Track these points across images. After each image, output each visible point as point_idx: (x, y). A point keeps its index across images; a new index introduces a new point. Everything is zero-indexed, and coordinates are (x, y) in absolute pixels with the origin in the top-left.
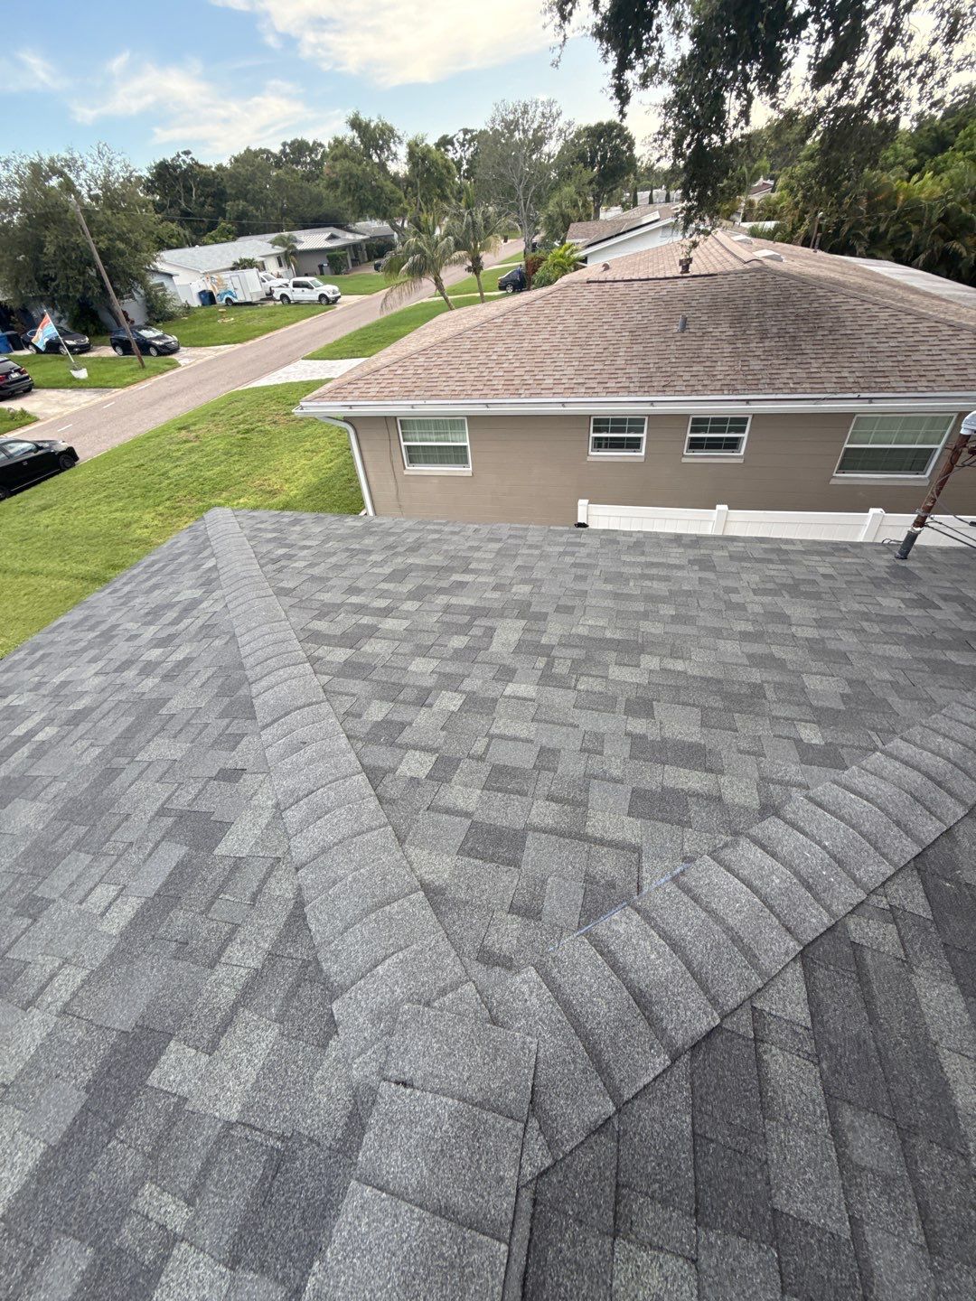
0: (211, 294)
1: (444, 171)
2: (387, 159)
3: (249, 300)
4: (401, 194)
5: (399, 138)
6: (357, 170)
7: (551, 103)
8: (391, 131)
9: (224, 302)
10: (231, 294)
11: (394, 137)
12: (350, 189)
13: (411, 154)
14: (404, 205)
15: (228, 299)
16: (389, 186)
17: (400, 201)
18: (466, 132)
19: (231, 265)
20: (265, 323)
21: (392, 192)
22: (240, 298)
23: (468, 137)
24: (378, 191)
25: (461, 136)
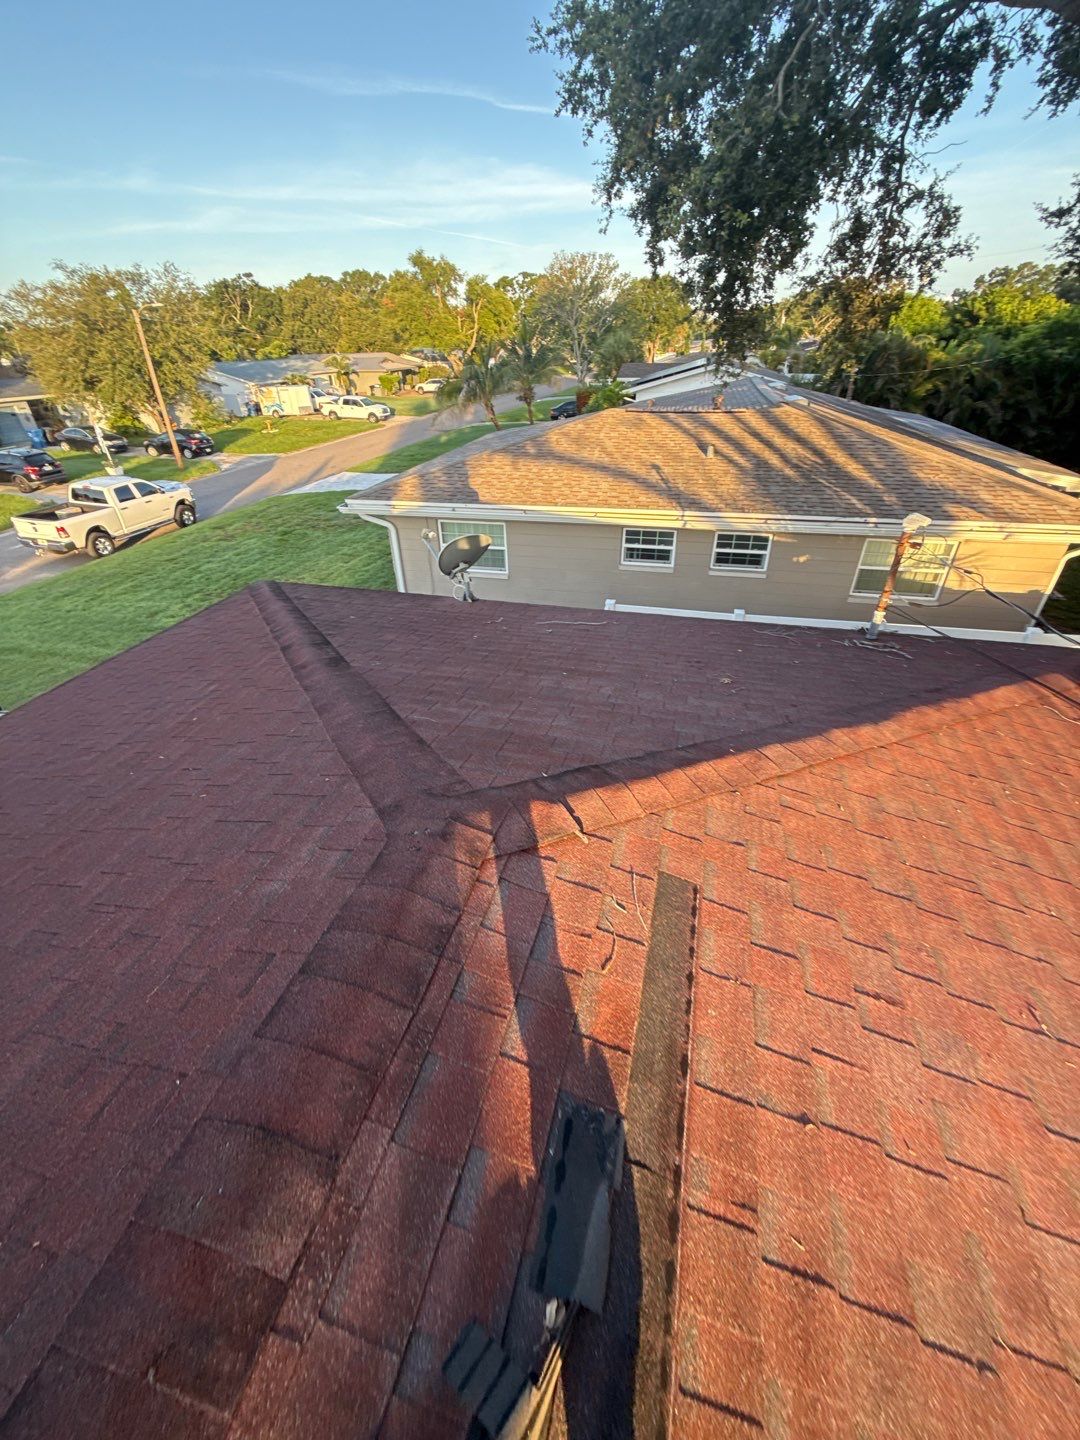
1: (502, 308)
2: (447, 294)
3: (295, 413)
5: (459, 276)
6: (416, 302)
7: (608, 257)
8: (453, 269)
9: (270, 414)
10: (279, 407)
11: (455, 275)
13: (471, 292)
15: (275, 412)
16: (447, 317)
17: (457, 332)
18: (525, 275)
19: (281, 380)
20: (311, 435)
22: (287, 411)
23: (527, 280)
25: (521, 278)
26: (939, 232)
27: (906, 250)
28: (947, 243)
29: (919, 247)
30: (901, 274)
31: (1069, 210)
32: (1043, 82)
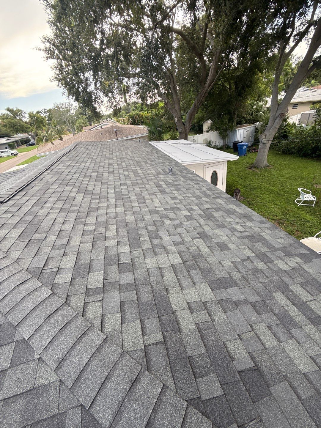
1: (42, 119)
5: (25, 112)
6: (12, 121)
13: (30, 116)
23: (46, 111)
25: (43, 110)
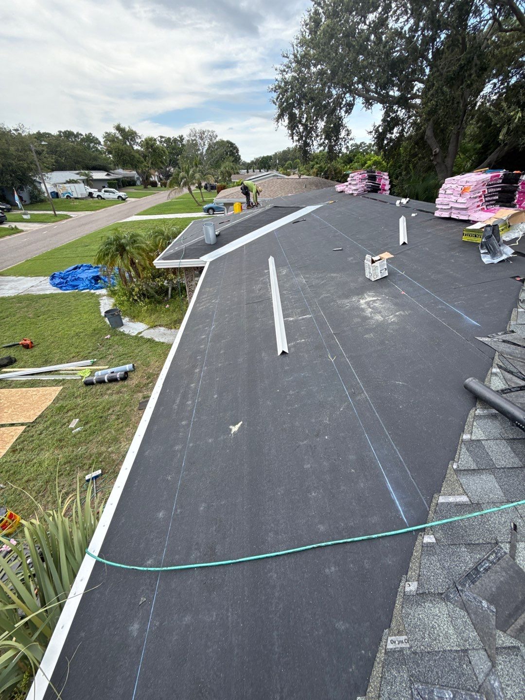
0: (57, 194)
2: (134, 144)
3: (80, 196)
4: (142, 159)
5: (139, 136)
7: (213, 132)
8: (136, 133)
9: (65, 197)
10: (70, 193)
11: (137, 135)
12: (118, 155)
13: (146, 143)
14: (145, 163)
15: (68, 196)
16: (137, 156)
17: (142, 162)
18: (161, 137)
19: (65, 182)
20: (97, 205)
21: (139, 158)
22: (75, 195)
23: (163, 139)
24: (132, 158)
25: (159, 138)
26: (348, 135)
27: (341, 138)
28: (349, 137)
29: (344, 138)
30: (341, 144)
31: (372, 132)
32: (363, 103)
